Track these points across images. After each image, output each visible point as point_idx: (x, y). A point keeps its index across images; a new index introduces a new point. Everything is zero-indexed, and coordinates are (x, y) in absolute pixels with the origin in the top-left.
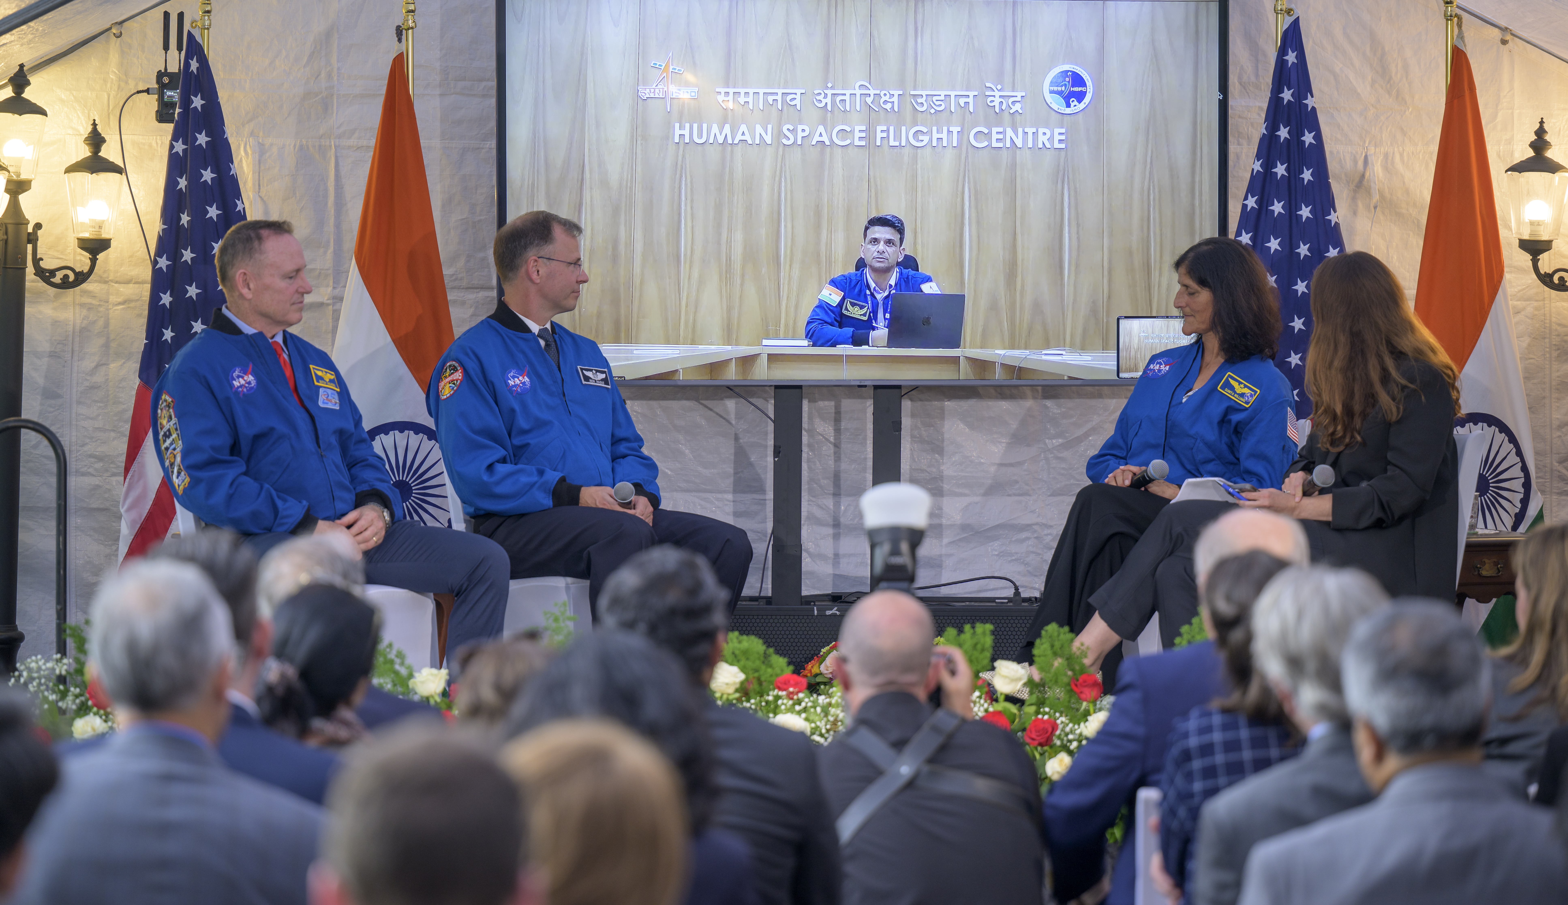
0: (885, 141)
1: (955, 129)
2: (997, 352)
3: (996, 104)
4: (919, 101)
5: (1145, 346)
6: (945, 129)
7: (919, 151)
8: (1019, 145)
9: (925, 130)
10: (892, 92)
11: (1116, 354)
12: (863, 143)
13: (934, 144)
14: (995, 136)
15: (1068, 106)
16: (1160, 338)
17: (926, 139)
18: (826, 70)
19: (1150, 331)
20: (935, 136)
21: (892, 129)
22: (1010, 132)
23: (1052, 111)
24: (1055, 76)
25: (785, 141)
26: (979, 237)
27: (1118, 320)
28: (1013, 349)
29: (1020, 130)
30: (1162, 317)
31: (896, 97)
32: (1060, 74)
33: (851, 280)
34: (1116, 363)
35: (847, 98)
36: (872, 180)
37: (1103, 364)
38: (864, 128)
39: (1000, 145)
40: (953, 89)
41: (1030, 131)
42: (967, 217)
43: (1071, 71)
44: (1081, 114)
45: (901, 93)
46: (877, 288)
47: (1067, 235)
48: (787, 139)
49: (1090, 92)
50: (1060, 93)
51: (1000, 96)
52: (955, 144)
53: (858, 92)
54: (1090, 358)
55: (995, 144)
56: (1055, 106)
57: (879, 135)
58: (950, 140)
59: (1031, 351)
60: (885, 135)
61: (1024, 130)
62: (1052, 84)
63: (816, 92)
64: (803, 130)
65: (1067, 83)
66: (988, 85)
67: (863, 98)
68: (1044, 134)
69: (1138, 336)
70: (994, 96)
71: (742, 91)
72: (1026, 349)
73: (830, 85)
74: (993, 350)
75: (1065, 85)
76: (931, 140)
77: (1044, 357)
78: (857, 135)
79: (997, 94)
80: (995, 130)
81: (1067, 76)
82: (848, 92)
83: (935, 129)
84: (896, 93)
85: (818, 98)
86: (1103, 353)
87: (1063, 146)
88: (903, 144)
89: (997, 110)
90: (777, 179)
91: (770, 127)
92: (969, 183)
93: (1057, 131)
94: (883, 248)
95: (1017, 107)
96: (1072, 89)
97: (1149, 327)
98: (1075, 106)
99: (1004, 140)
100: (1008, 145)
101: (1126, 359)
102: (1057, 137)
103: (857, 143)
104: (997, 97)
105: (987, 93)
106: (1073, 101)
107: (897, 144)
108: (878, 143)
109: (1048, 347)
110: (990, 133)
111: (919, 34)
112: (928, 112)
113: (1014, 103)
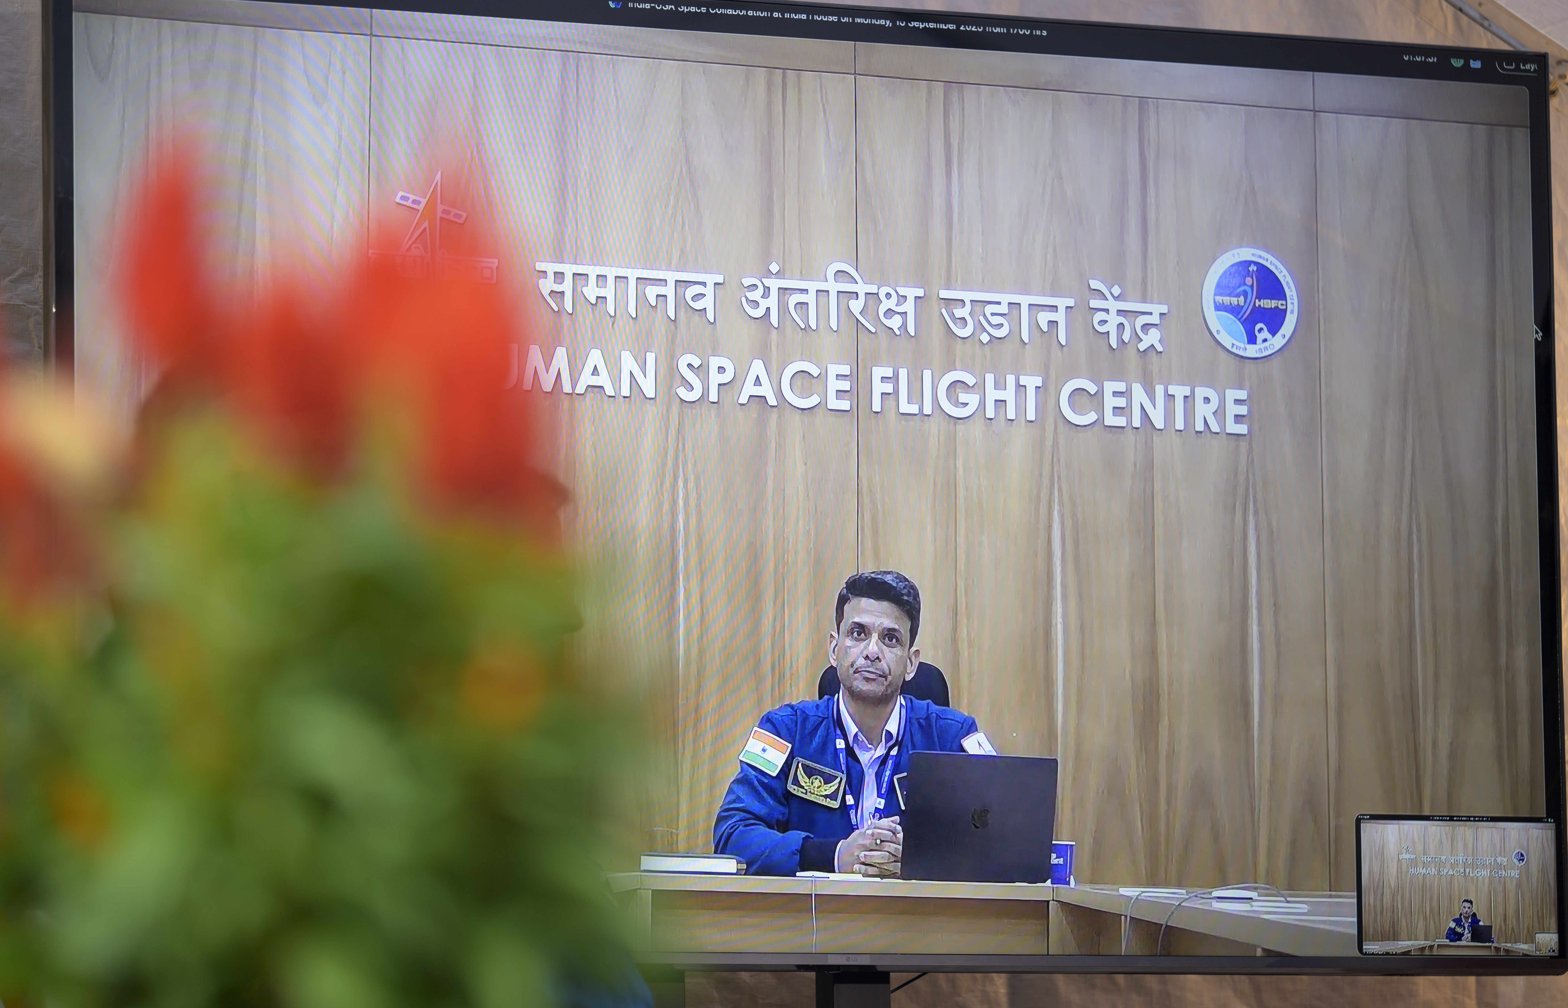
0: (891, 402)
1: (1032, 382)
2: (1124, 891)
3: (1111, 328)
4: (959, 313)
5: (1411, 881)
6: (1011, 379)
7: (960, 427)
8: (1159, 423)
9: (970, 380)
10: (902, 291)
11: (1355, 900)
12: (845, 405)
13: (990, 413)
14: (1110, 402)
15: (1252, 340)
16: (1440, 865)
17: (972, 400)
18: (767, 232)
19: (1420, 847)
20: (992, 395)
21: (903, 373)
22: (1139, 393)
23: (1220, 350)
24: (1225, 273)
25: (683, 393)
26: (1082, 628)
27: (1358, 822)
28: (1155, 885)
29: (1159, 390)
30: (1442, 818)
31: (911, 301)
32: (1233, 270)
33: (806, 718)
34: (1355, 919)
35: (810, 298)
36: (865, 490)
37: (1331, 923)
38: (845, 370)
39: (1121, 421)
40: (1026, 292)
41: (1180, 391)
42: (1059, 580)
43: (1256, 263)
44: (1276, 362)
45: (920, 292)
46: (861, 737)
47: (1254, 629)
48: (687, 386)
49: (1292, 312)
50: (1234, 310)
51: (1120, 312)
52: (1031, 416)
53: (833, 287)
54: (1304, 908)
55: (1110, 420)
56: (1226, 340)
57: (879, 387)
58: (1021, 407)
59: (1191, 890)
60: (889, 388)
61: (1166, 391)
62: (1221, 288)
63: (747, 282)
64: (721, 369)
65: (1249, 290)
66: (1095, 284)
67: (843, 301)
68: (1207, 400)
69: (1396, 857)
70: (1107, 311)
71: (593, 271)
72: (1179, 885)
73: (774, 268)
74: (1115, 887)
75: (1245, 294)
76: (982, 404)
77: (1218, 906)
78: (834, 385)
79: (1114, 306)
80: (1110, 387)
81: (1249, 274)
82: (813, 287)
83: (990, 378)
84: (912, 293)
85: (752, 296)
86: (1330, 896)
87: (1242, 429)
88: (927, 410)
89: (1114, 343)
90: (668, 480)
91: (651, 357)
92: (1061, 504)
93: (1232, 394)
94: (876, 648)
95: (1152, 338)
96: (1257, 303)
97: (1416, 839)
98: (1265, 340)
99: (1127, 410)
100: (1136, 423)
101: (1375, 912)
102: (1232, 410)
103: (834, 403)
104: (1113, 312)
105: (1095, 303)
106: (1260, 330)
107: (914, 409)
108: (877, 407)
109: (1224, 883)
110: (1100, 393)
111: (955, 160)
112: (977, 339)
113: (1146, 327)
